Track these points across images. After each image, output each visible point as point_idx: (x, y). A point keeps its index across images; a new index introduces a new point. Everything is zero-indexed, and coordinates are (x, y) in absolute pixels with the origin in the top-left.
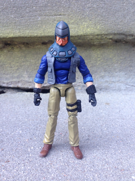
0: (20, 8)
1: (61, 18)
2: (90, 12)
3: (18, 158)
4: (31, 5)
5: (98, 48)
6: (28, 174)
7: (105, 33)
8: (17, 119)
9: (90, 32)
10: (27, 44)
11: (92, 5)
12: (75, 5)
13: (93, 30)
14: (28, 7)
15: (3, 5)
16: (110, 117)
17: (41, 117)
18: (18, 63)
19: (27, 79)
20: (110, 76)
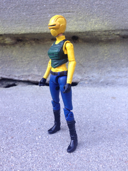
0: (32, 6)
1: (70, 15)
2: (98, 9)
3: (27, 146)
4: (42, 3)
5: (105, 44)
6: (35, 161)
7: (112, 29)
8: (26, 109)
9: (98, 28)
10: (38, 40)
11: (100, 2)
12: (84, 2)
13: (101, 26)
14: (39, 5)
15: (16, 3)
16: (116, 111)
17: (49, 108)
18: (28, 58)
19: (37, 73)
20: (117, 71)
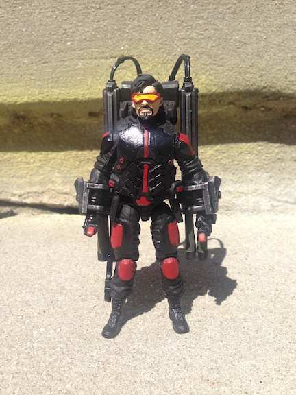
0: (41, 45)
4: (62, 38)
7: (217, 92)
10: (59, 115)
11: (188, 33)
14: (57, 43)
15: (7, 38)
20: (235, 180)
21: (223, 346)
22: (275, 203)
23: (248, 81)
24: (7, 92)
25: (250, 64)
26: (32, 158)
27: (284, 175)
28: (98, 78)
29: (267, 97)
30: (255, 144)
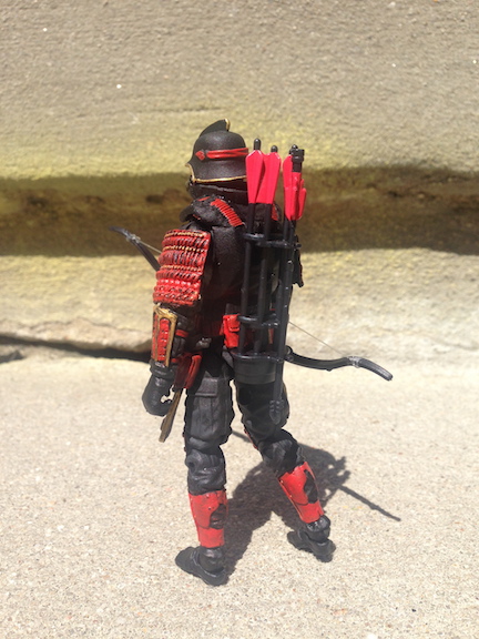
0: (76, 88)
1: (203, 118)
2: (300, 99)
4: (109, 78)
7: (350, 166)
10: (100, 200)
11: (305, 75)
12: (249, 76)
14: (101, 85)
19: (96, 316)
20: (378, 309)
21: (353, 556)
22: (441, 348)
23: (397, 151)
24: (19, 160)
25: (402, 125)
26: (54, 267)
27: (454, 303)
28: (163, 141)
29: (428, 177)
30: (409, 251)
